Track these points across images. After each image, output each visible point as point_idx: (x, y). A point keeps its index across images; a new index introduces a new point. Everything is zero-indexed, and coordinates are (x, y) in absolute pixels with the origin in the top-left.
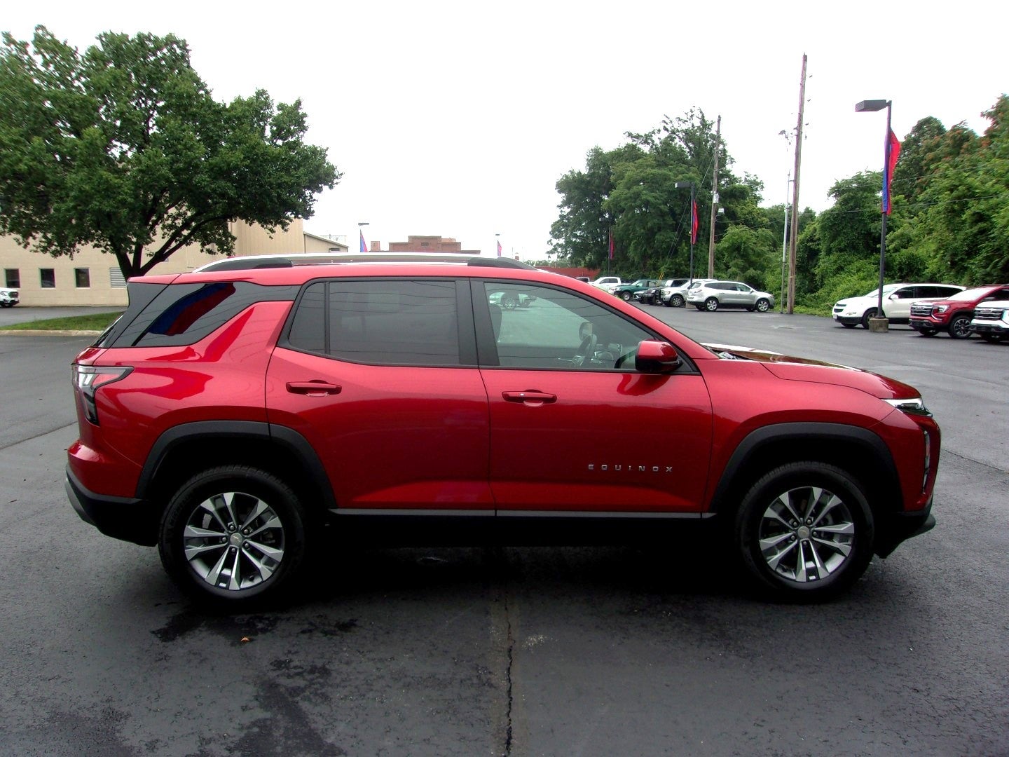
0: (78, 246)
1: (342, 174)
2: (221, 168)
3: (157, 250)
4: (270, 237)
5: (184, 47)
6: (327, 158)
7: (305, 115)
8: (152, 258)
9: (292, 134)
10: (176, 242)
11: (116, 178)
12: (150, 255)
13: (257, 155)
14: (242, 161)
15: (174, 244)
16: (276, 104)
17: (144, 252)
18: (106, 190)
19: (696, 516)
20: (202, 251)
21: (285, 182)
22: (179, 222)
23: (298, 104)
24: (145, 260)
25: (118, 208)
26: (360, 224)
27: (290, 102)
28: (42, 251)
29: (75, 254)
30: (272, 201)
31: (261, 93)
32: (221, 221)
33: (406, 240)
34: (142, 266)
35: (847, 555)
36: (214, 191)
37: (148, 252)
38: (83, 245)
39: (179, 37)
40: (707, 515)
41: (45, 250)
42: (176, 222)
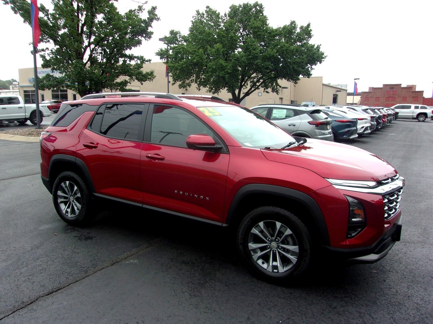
0: (221, 90)
1: (326, 57)
2: (267, 57)
3: (247, 91)
4: (295, 86)
5: (261, 6)
6: (320, 49)
7: (311, 30)
8: (244, 94)
9: (304, 39)
10: (254, 88)
11: (225, 63)
12: (244, 93)
13: (283, 50)
14: (275, 53)
15: (253, 89)
16: (299, 26)
17: (242, 92)
18: (221, 68)
19: (219, 224)
20: (264, 92)
21: (297, 61)
22: (255, 80)
23: (309, 25)
24: (242, 95)
25: (225, 74)
26: (355, 79)
27: (305, 25)
28: (209, 92)
29: (219, 93)
30: (290, 70)
31: (293, 23)
32: (274, 79)
33: (382, 86)
34: (240, 98)
35: (294, 264)
36: (263, 66)
37: (243, 92)
38: (223, 89)
39: (259, 3)
40: (224, 225)
41: (210, 92)
42: (254, 80)
